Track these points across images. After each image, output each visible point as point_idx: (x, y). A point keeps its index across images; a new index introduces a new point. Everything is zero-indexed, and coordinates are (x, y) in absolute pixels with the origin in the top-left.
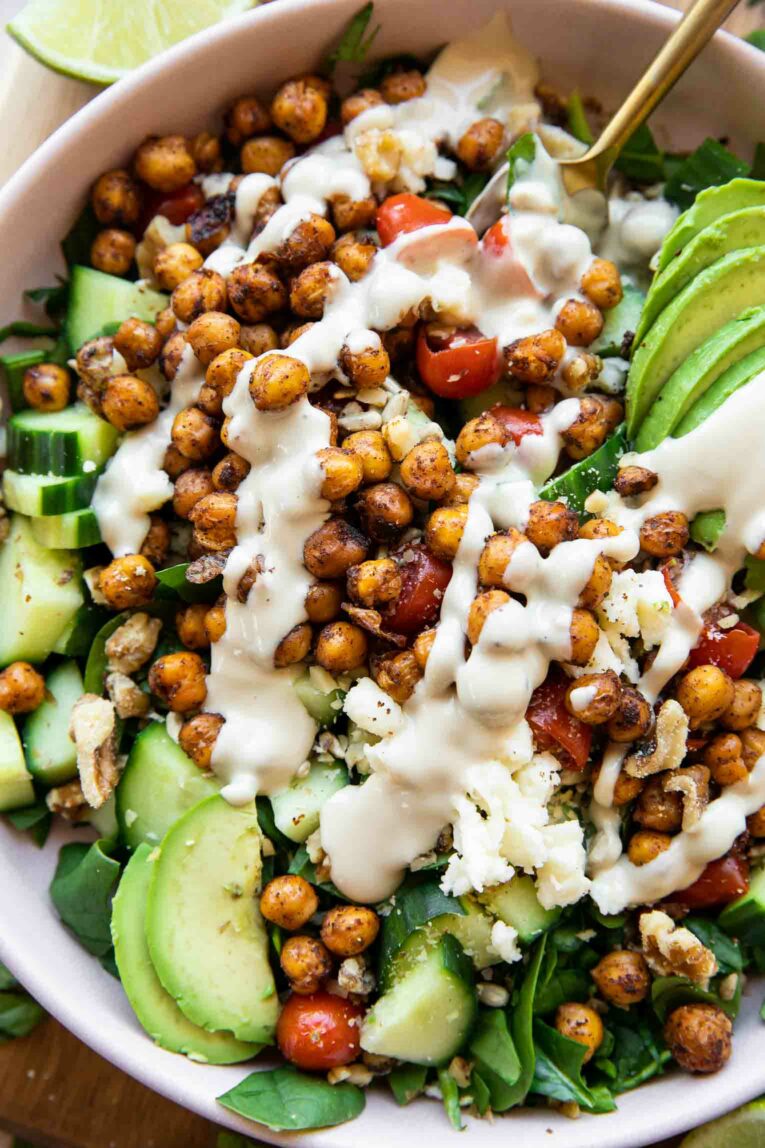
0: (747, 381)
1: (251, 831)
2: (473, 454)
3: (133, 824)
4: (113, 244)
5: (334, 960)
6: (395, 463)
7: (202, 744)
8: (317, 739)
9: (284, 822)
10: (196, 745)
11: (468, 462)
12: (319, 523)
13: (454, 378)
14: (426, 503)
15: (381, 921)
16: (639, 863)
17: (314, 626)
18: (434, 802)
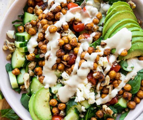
0: (119, 30)
1: (48, 92)
2: (80, 40)
3: (32, 91)
4: (30, 9)
5: (60, 111)
6: (69, 41)
7: (42, 80)
8: (58, 80)
9: (53, 91)
10: (41, 80)
11: (80, 41)
12: (58, 49)
13: (78, 29)
14: (74, 47)
15: (66, 105)
16: (103, 98)
17: (58, 64)
18: (74, 89)
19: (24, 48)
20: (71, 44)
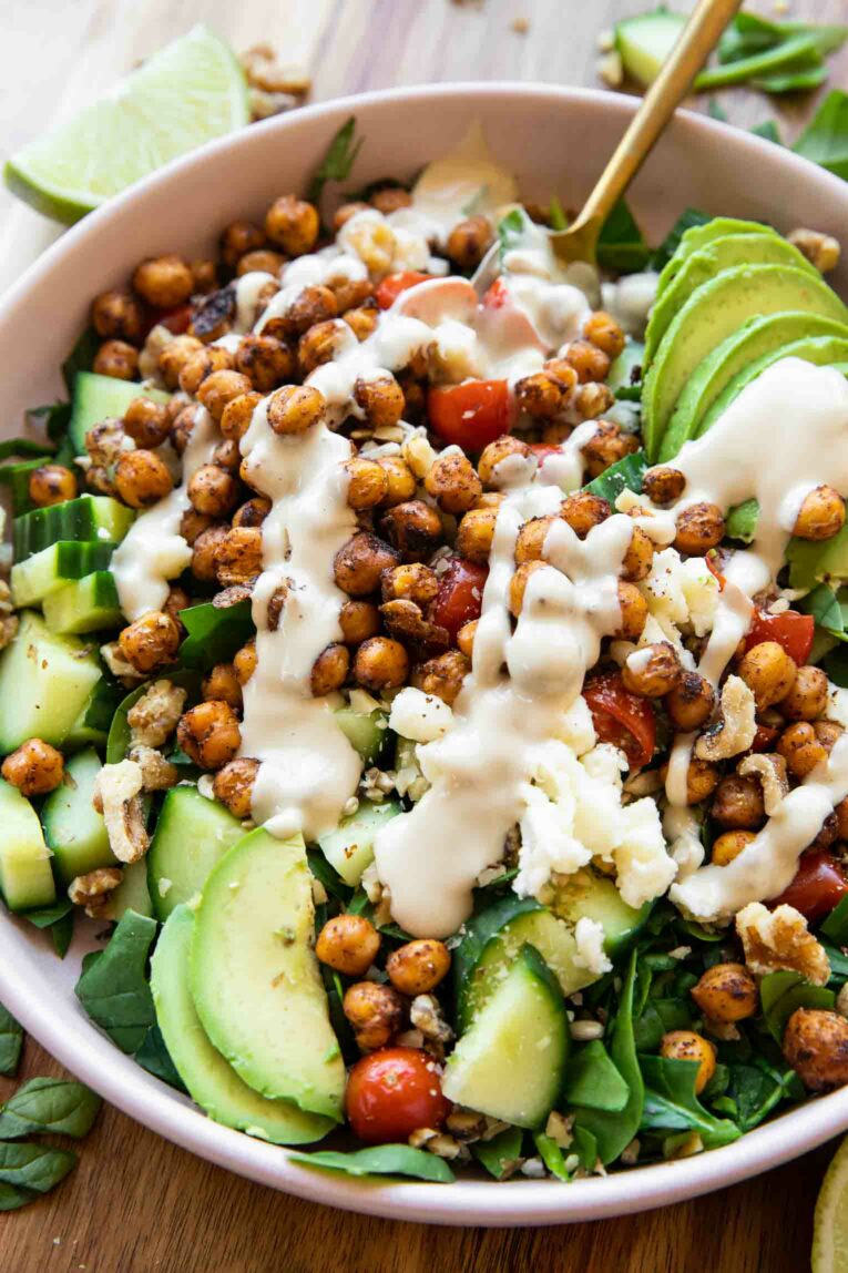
0: (758, 375)
1: (300, 865)
2: (497, 467)
3: (168, 893)
4: (115, 351)
5: (404, 997)
6: (420, 482)
7: (239, 786)
8: (363, 777)
9: (334, 856)
10: (233, 788)
11: (493, 479)
12: (346, 536)
13: (468, 415)
15: (453, 954)
16: (726, 862)
17: (351, 646)
18: (498, 798)
19: (88, 582)
20: (437, 487)
